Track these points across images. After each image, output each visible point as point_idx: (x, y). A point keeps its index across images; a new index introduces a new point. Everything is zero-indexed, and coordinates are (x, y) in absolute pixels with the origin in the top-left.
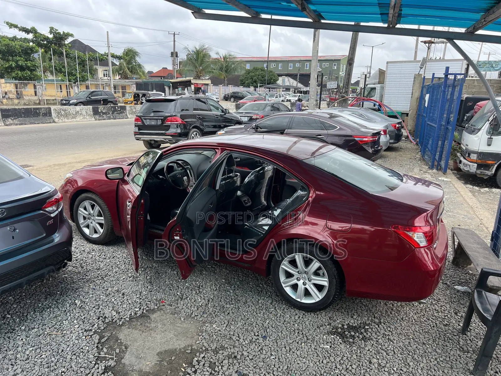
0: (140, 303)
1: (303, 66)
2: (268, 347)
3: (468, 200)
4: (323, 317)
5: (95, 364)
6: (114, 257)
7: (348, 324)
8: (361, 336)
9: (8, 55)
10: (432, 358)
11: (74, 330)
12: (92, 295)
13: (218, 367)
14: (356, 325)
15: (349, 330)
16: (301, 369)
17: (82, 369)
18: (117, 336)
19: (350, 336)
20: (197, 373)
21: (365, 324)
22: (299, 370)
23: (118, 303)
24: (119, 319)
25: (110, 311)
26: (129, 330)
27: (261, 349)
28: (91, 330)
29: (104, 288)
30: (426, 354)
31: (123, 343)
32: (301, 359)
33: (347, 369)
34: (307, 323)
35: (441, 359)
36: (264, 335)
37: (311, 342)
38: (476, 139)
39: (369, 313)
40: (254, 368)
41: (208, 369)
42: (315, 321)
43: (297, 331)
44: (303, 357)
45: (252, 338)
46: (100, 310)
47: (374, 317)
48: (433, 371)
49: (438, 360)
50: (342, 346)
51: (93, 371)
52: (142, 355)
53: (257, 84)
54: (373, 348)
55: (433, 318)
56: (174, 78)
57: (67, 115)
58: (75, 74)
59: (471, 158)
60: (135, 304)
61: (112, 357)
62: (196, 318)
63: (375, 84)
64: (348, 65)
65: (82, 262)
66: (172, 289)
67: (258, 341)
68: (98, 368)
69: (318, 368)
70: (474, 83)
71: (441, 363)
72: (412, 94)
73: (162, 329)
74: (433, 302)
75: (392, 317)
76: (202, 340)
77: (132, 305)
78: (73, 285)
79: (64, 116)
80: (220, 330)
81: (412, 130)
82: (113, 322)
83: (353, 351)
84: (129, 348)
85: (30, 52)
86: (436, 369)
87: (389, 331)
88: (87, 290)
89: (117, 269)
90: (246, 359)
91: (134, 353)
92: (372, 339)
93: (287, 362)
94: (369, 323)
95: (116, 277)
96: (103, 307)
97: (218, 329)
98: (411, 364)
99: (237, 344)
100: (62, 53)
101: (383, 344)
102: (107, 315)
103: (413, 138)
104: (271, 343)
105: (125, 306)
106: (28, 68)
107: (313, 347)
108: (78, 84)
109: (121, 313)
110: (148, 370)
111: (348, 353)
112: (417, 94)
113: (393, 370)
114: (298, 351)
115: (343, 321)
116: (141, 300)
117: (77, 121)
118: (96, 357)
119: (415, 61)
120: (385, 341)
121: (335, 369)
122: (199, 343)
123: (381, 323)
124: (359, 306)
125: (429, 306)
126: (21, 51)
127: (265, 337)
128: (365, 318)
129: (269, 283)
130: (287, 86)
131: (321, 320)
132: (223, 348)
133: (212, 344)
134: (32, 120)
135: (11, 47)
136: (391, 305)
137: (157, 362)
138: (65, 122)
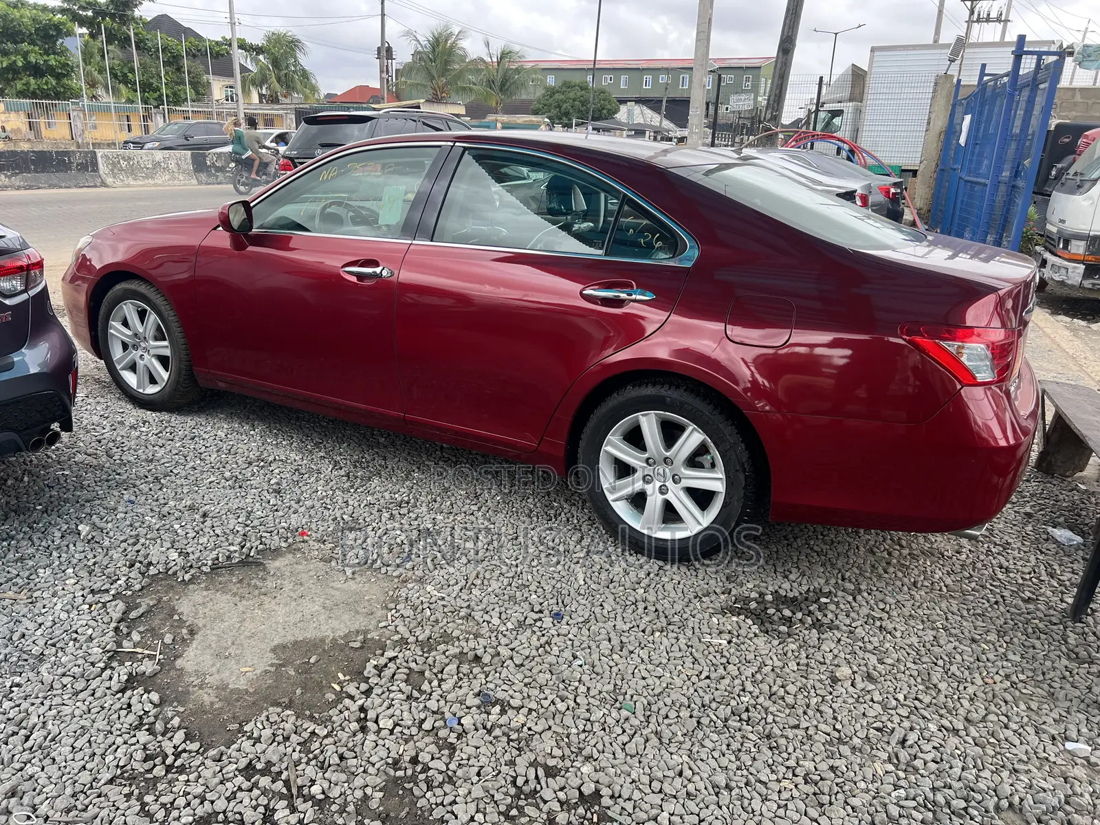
0: (244, 535)
1: (676, 80)
2: (566, 638)
3: (1064, 345)
4: (709, 577)
5: (103, 670)
6: (195, 436)
7: (776, 592)
8: (809, 620)
9: (5, 41)
10: (997, 673)
11: (63, 589)
12: (123, 515)
13: (430, 683)
14: (797, 594)
15: (777, 605)
16: (650, 691)
17: (65, 680)
18: (174, 607)
19: (780, 619)
20: (373, 696)
21: (819, 593)
22: (645, 694)
23: (187, 533)
24: (183, 568)
25: (164, 549)
26: (205, 593)
27: (547, 642)
28: (107, 591)
29: (157, 500)
30: (981, 664)
31: (185, 622)
32: (650, 667)
33: (771, 695)
34: (669, 587)
35: (1022, 677)
36: (556, 609)
37: (678, 630)
38: (1086, 203)
39: (829, 570)
40: (526, 685)
41: (403, 685)
42: (690, 582)
43: (641, 606)
44: (657, 662)
45: (526, 618)
46: (138, 547)
47: (843, 579)
48: (1003, 704)
49: (1014, 678)
50: (761, 641)
51: (94, 684)
52: (232, 651)
53: (570, 120)
54: (841, 648)
55: (994, 583)
56: (382, 101)
57: (133, 171)
58: (158, 86)
59: (1072, 252)
60: (230, 538)
61: (152, 653)
62: (383, 570)
63: (840, 102)
64: (780, 53)
65: (111, 445)
66: (329, 507)
67: (538, 624)
68: (111, 679)
69: (696, 691)
70: (1073, 97)
71: (1020, 685)
72: (929, 123)
73: (292, 594)
74: (993, 550)
75: (888, 580)
76: (394, 619)
77: (223, 539)
78: (79, 493)
79: (126, 173)
80: (443, 598)
81: (925, 209)
82: (167, 575)
83: (790, 654)
84: (200, 633)
85: (54, 34)
86: (1009, 698)
87: (883, 610)
88: (112, 503)
89: (199, 462)
90: (505, 665)
91: (210, 645)
92: (838, 628)
93: (614, 674)
94: (830, 592)
95: (193, 478)
96: (148, 542)
97: (439, 595)
98: (943, 686)
99: (483, 632)
100: (128, 39)
101: (866, 639)
102: (154, 558)
103: (927, 227)
104: (574, 630)
105: (205, 540)
106: (51, 71)
107: (684, 641)
108: (163, 109)
109: (191, 555)
110: (242, 684)
111: (775, 658)
112: (940, 123)
113: (896, 699)
114: (643, 648)
115: (764, 584)
116: (248, 528)
117: (156, 185)
118: (109, 652)
119: (936, 44)
120: (871, 632)
121: (741, 693)
122: (385, 627)
123: (860, 591)
124: (803, 553)
125: (982, 557)
126: (35, 30)
127: (557, 614)
128: (820, 580)
129: (575, 500)
130: (639, 124)
131: (706, 581)
132: (447, 638)
133: (421, 628)
134: (54, 177)
135: (12, 21)
136: (885, 553)
137: (269, 668)
138: (128, 186)
